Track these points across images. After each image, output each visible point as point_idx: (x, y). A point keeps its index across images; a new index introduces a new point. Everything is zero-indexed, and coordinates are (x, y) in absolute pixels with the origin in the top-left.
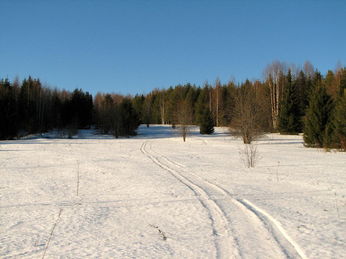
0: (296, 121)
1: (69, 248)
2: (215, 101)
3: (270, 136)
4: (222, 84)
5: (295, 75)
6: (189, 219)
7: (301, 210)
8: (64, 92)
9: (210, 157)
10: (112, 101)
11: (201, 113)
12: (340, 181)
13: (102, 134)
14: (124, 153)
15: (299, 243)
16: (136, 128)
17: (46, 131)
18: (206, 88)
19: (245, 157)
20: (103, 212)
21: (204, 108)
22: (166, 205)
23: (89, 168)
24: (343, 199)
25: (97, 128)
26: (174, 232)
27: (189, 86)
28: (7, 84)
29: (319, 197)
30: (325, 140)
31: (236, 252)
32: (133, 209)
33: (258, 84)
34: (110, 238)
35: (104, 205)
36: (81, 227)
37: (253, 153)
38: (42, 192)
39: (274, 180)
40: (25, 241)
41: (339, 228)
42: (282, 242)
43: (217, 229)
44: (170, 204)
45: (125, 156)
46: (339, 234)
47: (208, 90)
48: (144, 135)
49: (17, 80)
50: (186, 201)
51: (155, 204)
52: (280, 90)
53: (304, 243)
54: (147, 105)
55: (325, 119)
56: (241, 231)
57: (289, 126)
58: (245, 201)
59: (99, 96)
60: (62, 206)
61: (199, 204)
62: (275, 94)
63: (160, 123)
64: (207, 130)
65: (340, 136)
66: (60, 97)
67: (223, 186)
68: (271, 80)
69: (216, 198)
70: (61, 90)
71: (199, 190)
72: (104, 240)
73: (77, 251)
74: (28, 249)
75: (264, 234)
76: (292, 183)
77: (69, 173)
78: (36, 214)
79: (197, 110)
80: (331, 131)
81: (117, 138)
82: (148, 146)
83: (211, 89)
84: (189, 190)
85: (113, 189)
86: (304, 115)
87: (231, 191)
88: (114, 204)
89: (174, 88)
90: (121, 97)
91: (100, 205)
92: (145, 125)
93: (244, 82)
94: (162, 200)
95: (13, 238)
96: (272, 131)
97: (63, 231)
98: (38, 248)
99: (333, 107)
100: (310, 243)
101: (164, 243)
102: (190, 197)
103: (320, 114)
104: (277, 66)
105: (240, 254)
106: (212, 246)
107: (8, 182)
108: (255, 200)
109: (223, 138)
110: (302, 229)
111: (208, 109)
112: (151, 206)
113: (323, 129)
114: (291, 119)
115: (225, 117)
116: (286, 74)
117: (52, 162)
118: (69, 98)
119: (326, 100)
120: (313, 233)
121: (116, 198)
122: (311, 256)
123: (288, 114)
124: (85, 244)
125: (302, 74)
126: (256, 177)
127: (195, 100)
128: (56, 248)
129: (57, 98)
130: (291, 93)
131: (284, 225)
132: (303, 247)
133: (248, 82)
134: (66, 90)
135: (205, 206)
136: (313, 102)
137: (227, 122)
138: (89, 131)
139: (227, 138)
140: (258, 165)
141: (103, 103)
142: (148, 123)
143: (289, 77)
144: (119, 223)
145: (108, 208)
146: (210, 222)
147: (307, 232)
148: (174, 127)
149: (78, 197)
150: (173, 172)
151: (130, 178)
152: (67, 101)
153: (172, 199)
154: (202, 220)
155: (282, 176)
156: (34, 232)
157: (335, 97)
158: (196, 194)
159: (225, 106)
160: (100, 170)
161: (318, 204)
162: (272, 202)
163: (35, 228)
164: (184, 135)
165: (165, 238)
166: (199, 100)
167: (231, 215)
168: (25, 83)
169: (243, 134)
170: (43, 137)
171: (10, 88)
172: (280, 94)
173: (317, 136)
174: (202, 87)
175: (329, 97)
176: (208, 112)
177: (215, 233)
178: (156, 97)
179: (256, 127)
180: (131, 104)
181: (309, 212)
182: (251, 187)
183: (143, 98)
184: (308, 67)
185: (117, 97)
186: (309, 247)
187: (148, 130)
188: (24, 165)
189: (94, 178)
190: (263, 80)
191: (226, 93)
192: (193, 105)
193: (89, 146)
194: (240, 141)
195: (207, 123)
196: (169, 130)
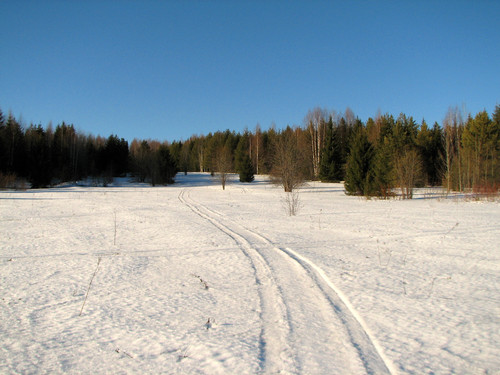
0: (337, 168)
1: (109, 298)
2: (254, 148)
3: (311, 184)
4: (262, 131)
5: (336, 122)
6: (231, 268)
7: (343, 257)
8: (99, 139)
9: (251, 205)
10: (148, 147)
11: (241, 160)
12: (380, 228)
13: (138, 181)
14: (162, 201)
15: (342, 289)
17: (80, 179)
18: (246, 135)
19: (286, 205)
20: (142, 262)
21: (243, 155)
22: (207, 254)
23: (125, 216)
24: (384, 246)
25: (133, 176)
26: (216, 282)
27: (228, 132)
28: (40, 131)
29: (362, 244)
30: (366, 187)
31: (280, 300)
32: (173, 258)
33: (299, 130)
34: (150, 288)
35: (142, 255)
36: (120, 277)
37: (295, 202)
38: (78, 242)
39: (317, 228)
40: (63, 291)
41: (381, 274)
42: (326, 290)
43: (260, 278)
44: (211, 254)
45: (163, 205)
46: (381, 280)
47: (247, 137)
48: (183, 183)
49: (50, 125)
50: (227, 250)
51: (194, 253)
52: (322, 137)
53: (347, 289)
54: (185, 152)
55: (366, 167)
56: (284, 280)
57: (332, 174)
58: (288, 249)
59: (135, 142)
60: (100, 256)
61: (241, 253)
62: (317, 141)
63: (198, 170)
64: (247, 178)
65: (380, 184)
66: (95, 143)
67: (265, 234)
68: (312, 127)
69: (258, 246)
70: (96, 136)
71: (240, 239)
72: (144, 290)
73: (117, 301)
74: (67, 298)
75: (307, 281)
76: (335, 231)
77: (105, 222)
78: (73, 263)
79: (236, 158)
80: (372, 179)
81: (154, 186)
82: (186, 194)
83: (251, 135)
84: (230, 239)
85: (152, 238)
86: (345, 162)
87: (272, 239)
88: (153, 253)
89: (213, 134)
90: (157, 144)
91: (138, 254)
92: (183, 173)
93: (285, 128)
94: (203, 249)
95: (51, 288)
96: (314, 179)
97: (102, 281)
98: (77, 298)
99: (373, 155)
100: (352, 289)
101: (206, 292)
102: (231, 246)
103: (361, 161)
104: (318, 113)
105: (284, 302)
106: (256, 295)
107: (43, 232)
108: (296, 250)
109: (264, 186)
110: (345, 276)
111: (248, 156)
112: (192, 255)
113: (364, 177)
114: (332, 167)
115: (266, 164)
116: (327, 120)
117: (88, 211)
118: (104, 145)
119: (367, 147)
120: (356, 280)
121: (154, 247)
122: (354, 302)
123: (330, 162)
124: (125, 294)
125: (343, 121)
126: (298, 225)
127: (235, 147)
128: (95, 298)
129: (92, 145)
130: (332, 140)
131: (327, 273)
132: (346, 293)
133: (288, 129)
134: (102, 136)
135: (247, 255)
136: (355, 150)
137: (267, 169)
138: (124, 179)
139: (270, 186)
140: (300, 213)
141: (139, 150)
142: (186, 171)
143: (331, 124)
144: (159, 273)
145: (147, 258)
146: (253, 271)
147: (350, 278)
148: (212, 175)
149: (116, 247)
150: (213, 221)
151: (169, 227)
152: (102, 148)
153: (213, 248)
154: (246, 270)
155: (325, 225)
156: (72, 281)
157: (375, 145)
158: (237, 243)
159: (265, 153)
160: (138, 218)
161: (360, 252)
162: (315, 250)
163: (72, 278)
164: (224, 183)
165: (207, 288)
166: (239, 147)
167: (274, 263)
168: (59, 129)
169: (283, 182)
170: (77, 185)
171: (43, 134)
172: (321, 141)
173: (358, 183)
174: (242, 134)
175: (370, 145)
176: (248, 160)
177: (258, 281)
178: (193, 144)
179: (297, 175)
180: (168, 151)
181: (351, 259)
182: (293, 235)
183: (180, 145)
184: (349, 113)
185: (154, 143)
186: (352, 294)
187: (186, 178)
188: (59, 214)
189: (131, 227)
190: (304, 126)
191: (266, 139)
192: (233, 153)
193: (126, 194)
194: (281, 189)
195: (247, 171)
196: (208, 178)
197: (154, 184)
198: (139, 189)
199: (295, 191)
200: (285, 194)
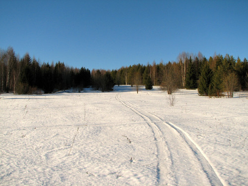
0: (194, 82)
1: (83, 147)
2: (153, 73)
3: (181, 90)
4: (157, 64)
5: (193, 59)
6: (142, 133)
7: (198, 127)
9: (151, 101)
10: (100, 73)
11: (146, 79)
12: (217, 112)
13: (95, 90)
14: (107, 99)
15: (198, 143)
16: (113, 87)
17: (67, 89)
18: (148, 66)
19: (169, 101)
20: (98, 130)
21: (147, 76)
22: (130, 126)
23: (90, 107)
24: (219, 121)
25: (93, 87)
26: (135, 139)
27: (139, 65)
28: (48, 66)
29: (207, 121)
30: (209, 92)
31: (167, 149)
32: (114, 127)
33: (175, 64)
34: (102, 142)
35: (98, 126)
36: (88, 137)
37: (173, 99)
38: (67, 119)
39: (184, 113)
40: (61, 143)
41: (217, 136)
42: (190, 143)
43: (156, 137)
44: (132, 125)
45: (108, 101)
46: (218, 138)
47: (149, 67)
48: (117, 90)
49: (53, 63)
50: (140, 124)
51: (124, 125)
52: (186, 67)
53: (200, 143)
54: (118, 75)
55: (209, 81)
56: (169, 138)
57: (191, 85)
58: (170, 123)
59: (93, 70)
60: (78, 126)
61: (147, 125)
62: (184, 69)
63: (125, 84)
64: (149, 88)
65: (216, 90)
67: (159, 116)
68: (181, 62)
69: (155, 122)
70: (75, 68)
71: (146, 118)
72: (100, 143)
73: (86, 149)
74: (62, 147)
75: (180, 139)
76: (193, 114)
77: (80, 110)
78: (65, 130)
79: (144, 77)
80: (212, 87)
81: (103, 92)
82: (119, 96)
83: (151, 67)
84: (141, 118)
85: (103, 117)
86: (198, 79)
87: (162, 118)
88: (104, 125)
89: (132, 66)
90: (105, 71)
91: (96, 125)
92: (117, 85)
93: (168, 63)
94: (128, 123)
95: (55, 142)
96: (182, 88)
97: (79, 139)
98: (67, 147)
99: (213, 75)
100: (203, 143)
101: (130, 144)
102: (142, 122)
103: (206, 79)
104: (184, 55)
105: (169, 149)
106: (154, 146)
107: (50, 114)
108: (175, 123)
109: (157, 92)
110: (199, 137)
111: (150, 77)
113: (208, 86)
114: (192, 82)
115: (158, 80)
116: (189, 58)
117: (71, 104)
118: (78, 72)
119: (209, 71)
120: (205, 139)
121: (104, 122)
122: (204, 150)
123: (190, 79)
124: (90, 145)
125: (197, 58)
126: (175, 111)
127: (143, 72)
128: (76, 147)
129: (73, 72)
130: (191, 68)
131: (190, 135)
132: (200, 145)
133: (169, 63)
134: (77, 68)
135: (150, 126)
136: (203, 73)
137: (159, 83)
138: (89, 89)
139: (159, 91)
140: (176, 105)
141: (95, 74)
142: (119, 85)
143: (191, 60)
144: (106, 134)
145: (100, 127)
146: (153, 134)
147: (202, 138)
148: (132, 86)
149: (85, 122)
150: (133, 109)
151: (111, 112)
152: (78, 74)
153: (133, 122)
154: (150, 133)
155: (188, 111)
156: (65, 139)
157: (213, 70)
158: (145, 120)
159: (158, 75)
160: (96, 108)
161: (206, 124)
162: (184, 123)
163: (65, 137)
164: (137, 90)
165: (130, 142)
166: (145, 72)
167: (163, 130)
168: (57, 65)
169: (167, 89)
170: (66, 92)
171: (50, 67)
172: (186, 69)
173: (205, 90)
174: (146, 66)
175: (211, 70)
176: (149, 78)
177: (155, 139)
178: (122, 71)
179: (174, 86)
180: (110, 75)
181: (203, 128)
182: (173, 116)
183: (116, 71)
184: (200, 55)
185: (103, 71)
186: (203, 145)
187: (119, 88)
188: (57, 106)
189: (93, 112)
190: (177, 62)
191: (158, 68)
192: (142, 75)
193: (89, 96)
194: (166, 93)
195: (149, 84)
196: (130, 88)
197: (104, 90)
198: (96, 94)
199: (174, 94)
200: (168, 96)
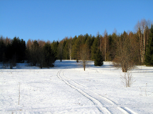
2: (103, 45)
3: (140, 67)
4: (108, 34)
8: (7, 39)
9: (102, 80)
10: (38, 45)
11: (95, 52)
13: (32, 66)
14: (47, 78)
16: (54, 61)
18: (98, 37)
19: (124, 81)
21: (96, 49)
22: (76, 111)
25: (28, 62)
27: (87, 36)
33: (132, 34)
35: (36, 111)
37: (130, 78)
39: (144, 95)
44: (78, 110)
45: (48, 80)
47: (99, 38)
48: (59, 66)
50: (88, 108)
51: (68, 110)
52: (146, 38)
54: (60, 47)
59: (29, 41)
61: (97, 110)
62: (143, 41)
63: (69, 59)
64: (99, 64)
66: (5, 42)
67: (111, 99)
68: (140, 32)
69: (107, 106)
70: (5, 38)
71: (96, 101)
77: (12, 91)
79: (92, 51)
82: (61, 73)
83: (101, 37)
84: (90, 101)
85: (41, 100)
87: (116, 102)
88: (43, 110)
89: (77, 37)
90: (44, 42)
91: (34, 110)
92: (59, 60)
93: (123, 33)
96: (141, 64)
102: (91, 106)
104: (144, 23)
109: (109, 69)
111: (100, 50)
112: (67, 111)
115: (110, 55)
118: (10, 43)
121: (43, 106)
123: (151, 53)
126: (132, 93)
133: (125, 33)
134: (9, 38)
135: (101, 111)
138: (23, 64)
140: (133, 85)
141: (32, 46)
142: (61, 59)
143: (152, 30)
148: (77, 62)
149: (19, 106)
150: (79, 90)
151: (51, 93)
152: (9, 45)
153: (80, 107)
155: (149, 93)
158: (94, 104)
159: (110, 48)
160: (32, 88)
162: (144, 109)
164: (84, 66)
166: (94, 45)
169: (122, 66)
172: (146, 40)
174: (96, 36)
176: (99, 52)
178: (66, 42)
179: (130, 61)
180: (50, 47)
182: (129, 100)
183: (58, 43)
185: (41, 42)
187: (61, 63)
189: (29, 94)
190: (135, 31)
191: (111, 40)
192: (90, 48)
193: (24, 73)
194: (120, 70)
195: (99, 59)
196: (75, 64)
197: (41, 67)
198: (33, 70)
199: (130, 71)
200: (123, 74)
